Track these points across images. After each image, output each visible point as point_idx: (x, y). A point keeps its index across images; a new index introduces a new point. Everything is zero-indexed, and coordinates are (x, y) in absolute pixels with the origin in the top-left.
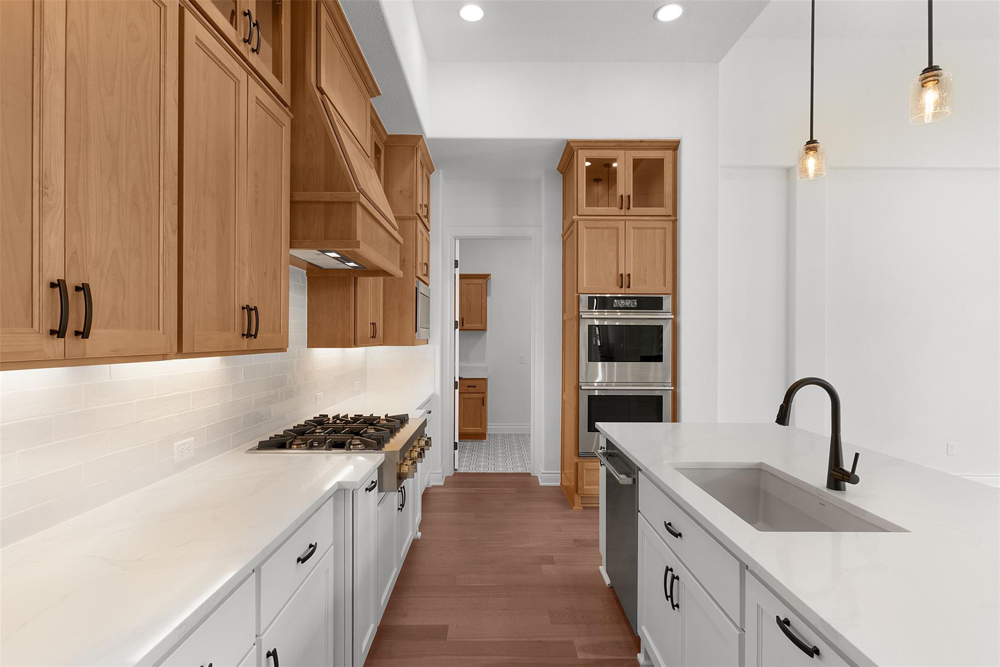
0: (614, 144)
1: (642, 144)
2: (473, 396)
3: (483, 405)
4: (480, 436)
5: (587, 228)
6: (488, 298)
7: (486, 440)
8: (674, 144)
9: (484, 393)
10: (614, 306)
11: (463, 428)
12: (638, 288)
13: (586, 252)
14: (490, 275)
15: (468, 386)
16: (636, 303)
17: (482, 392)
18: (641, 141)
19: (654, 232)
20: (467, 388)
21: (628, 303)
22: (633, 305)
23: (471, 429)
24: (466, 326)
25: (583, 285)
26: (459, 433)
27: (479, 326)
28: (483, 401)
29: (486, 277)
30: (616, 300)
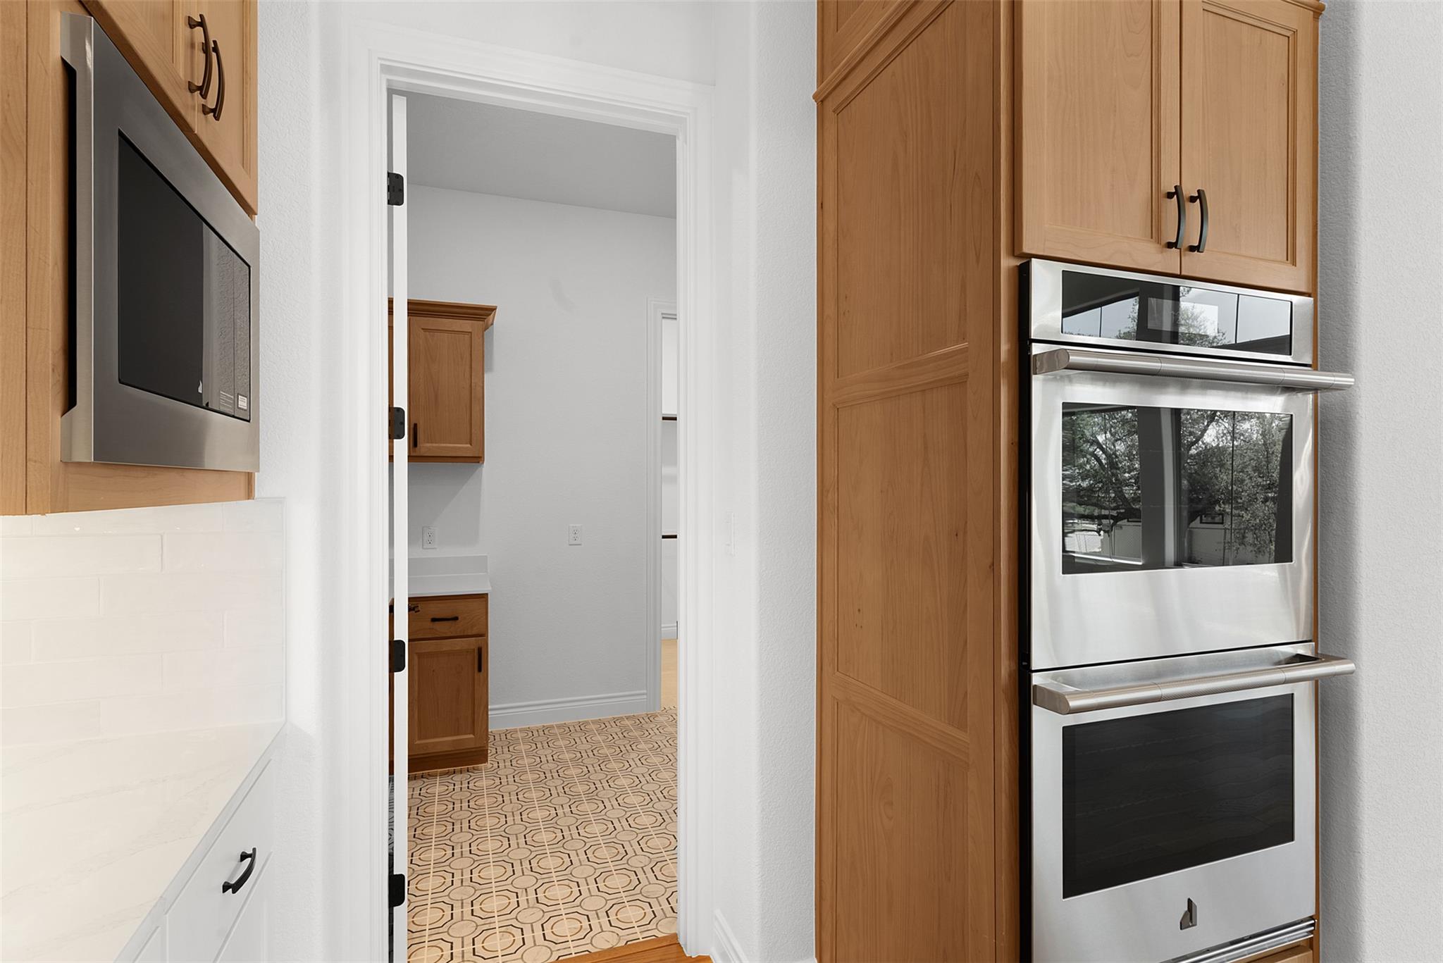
2: (447, 645)
3: (480, 670)
4: (472, 757)
6: (486, 376)
7: (488, 765)
9: (483, 635)
11: (418, 742)
14: (491, 310)
15: (434, 620)
17: (475, 631)
20: (429, 624)
23: (443, 742)
24: (425, 447)
26: (409, 756)
27: (463, 448)
28: (480, 659)
29: (482, 314)
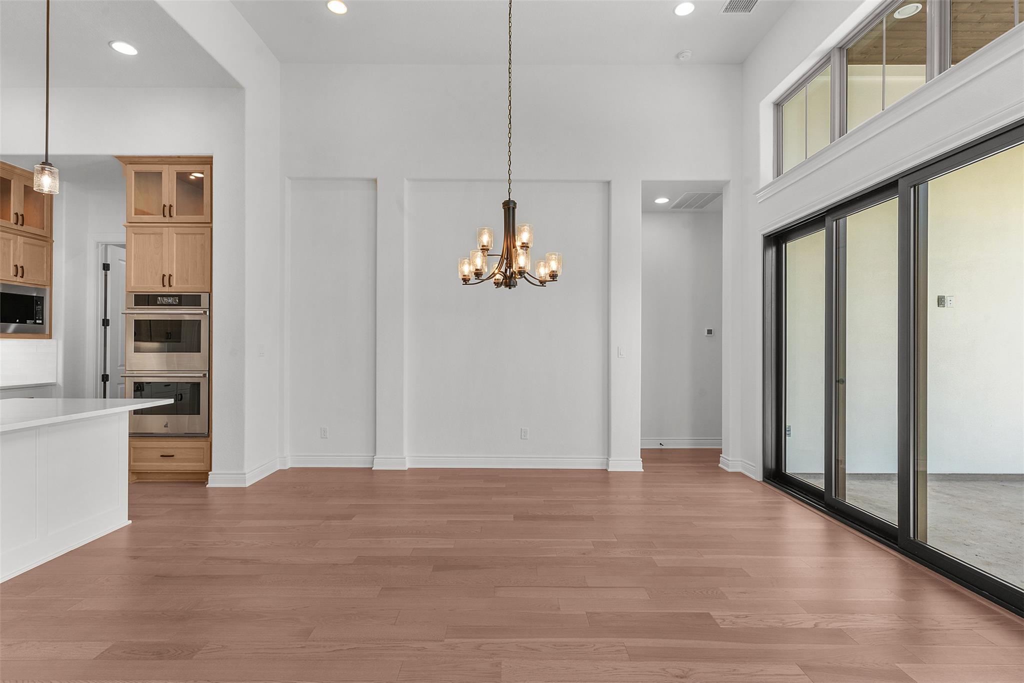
0: (157, 160)
1: (181, 159)
5: (135, 234)
8: (209, 160)
10: (158, 303)
12: (178, 287)
13: (135, 255)
16: (177, 300)
18: (179, 157)
19: (195, 238)
21: (170, 300)
22: (176, 301)
25: (131, 284)
30: (159, 298)
